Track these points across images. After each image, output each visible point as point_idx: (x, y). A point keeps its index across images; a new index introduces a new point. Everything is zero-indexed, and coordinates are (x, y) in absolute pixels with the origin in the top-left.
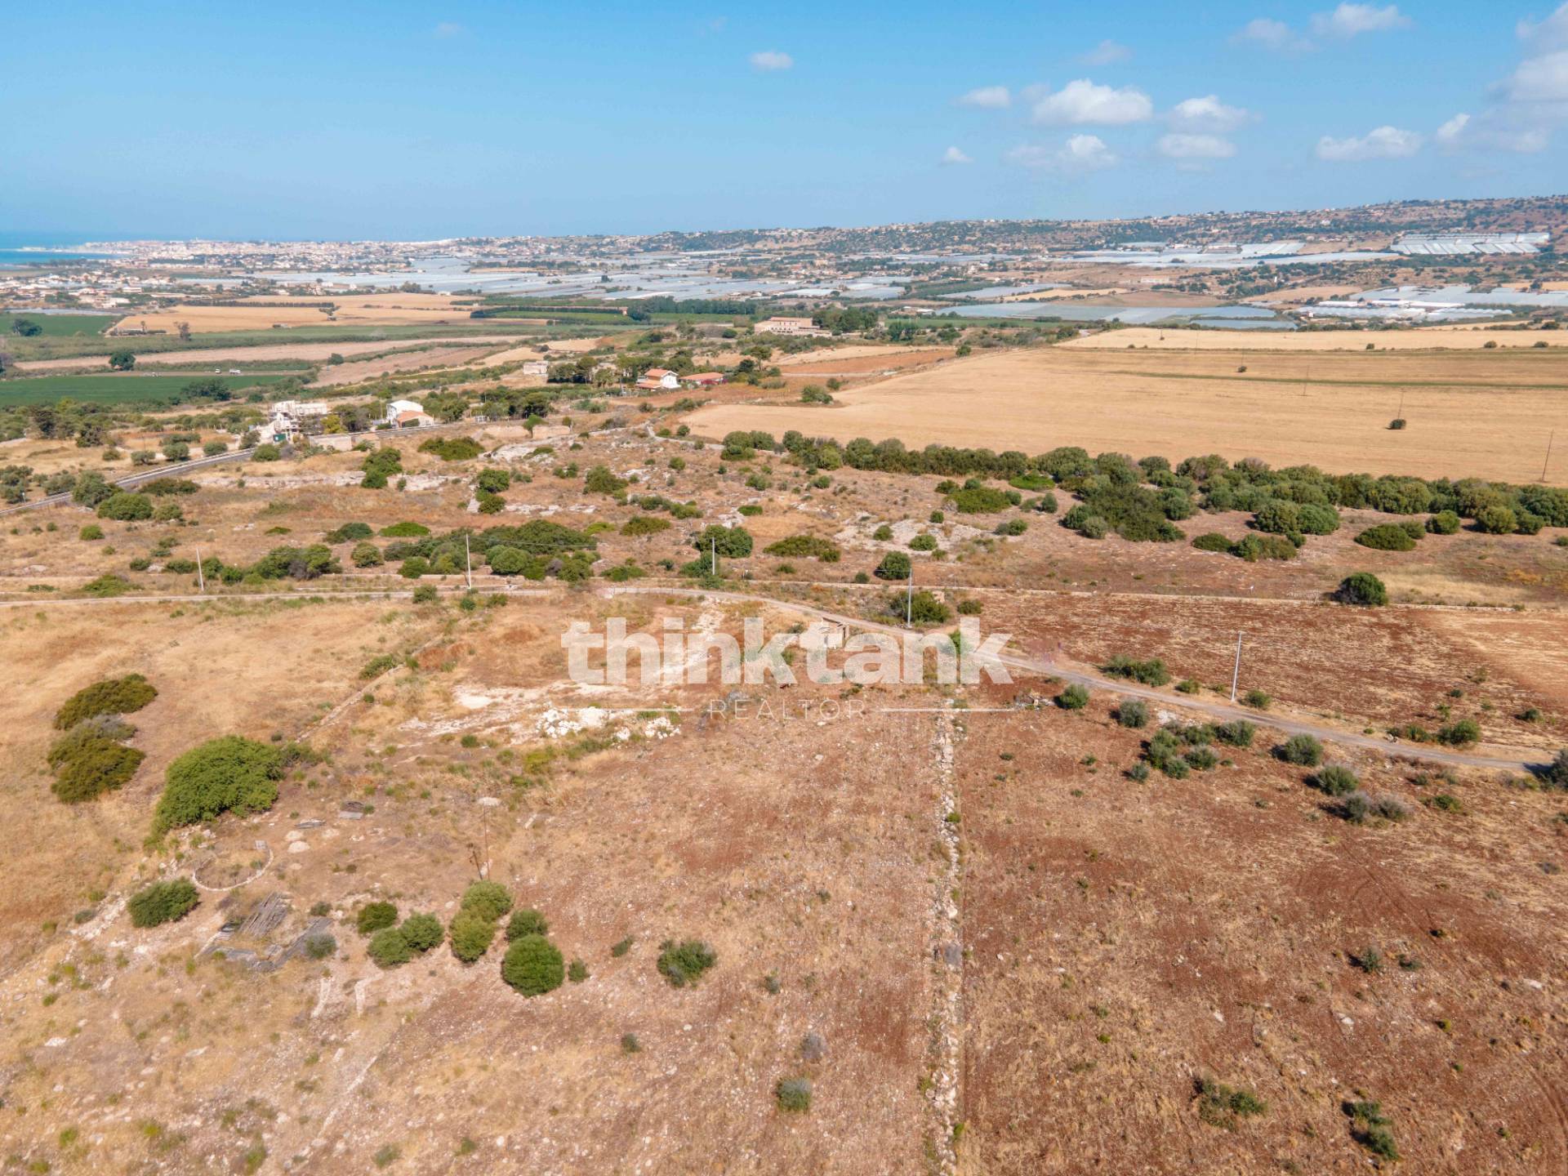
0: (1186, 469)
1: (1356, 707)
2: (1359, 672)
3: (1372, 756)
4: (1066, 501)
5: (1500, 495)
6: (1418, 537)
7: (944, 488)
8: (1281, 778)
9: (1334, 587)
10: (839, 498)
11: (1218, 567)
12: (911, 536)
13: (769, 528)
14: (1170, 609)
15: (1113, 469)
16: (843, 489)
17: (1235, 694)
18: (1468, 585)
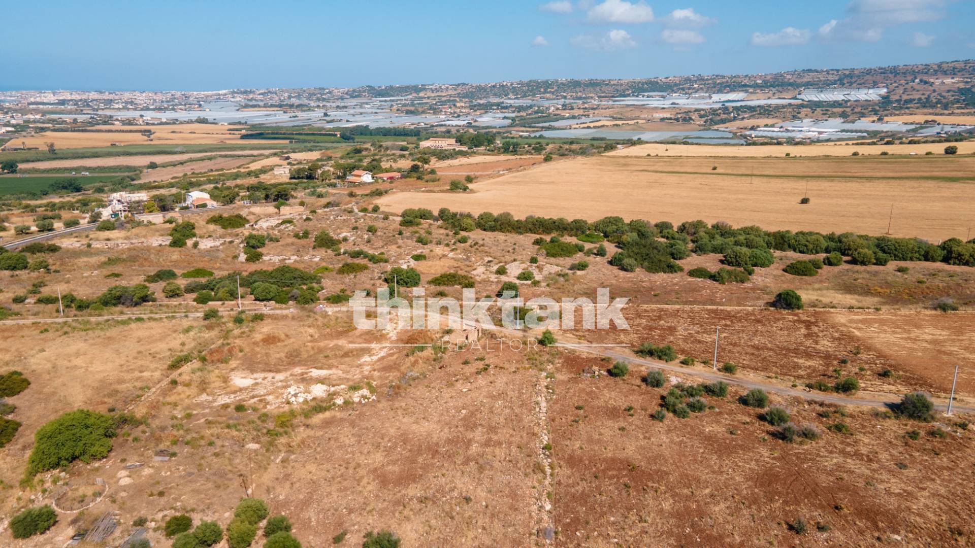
0: (683, 229)
1: (788, 370)
2: (788, 350)
3: (797, 401)
4: (611, 249)
5: (865, 243)
6: (819, 268)
7: (537, 242)
8: (744, 416)
9: (772, 298)
10: (473, 249)
11: (704, 288)
12: (518, 272)
13: (431, 268)
14: (676, 314)
15: (638, 228)
16: (476, 244)
17: (716, 366)
18: (848, 296)
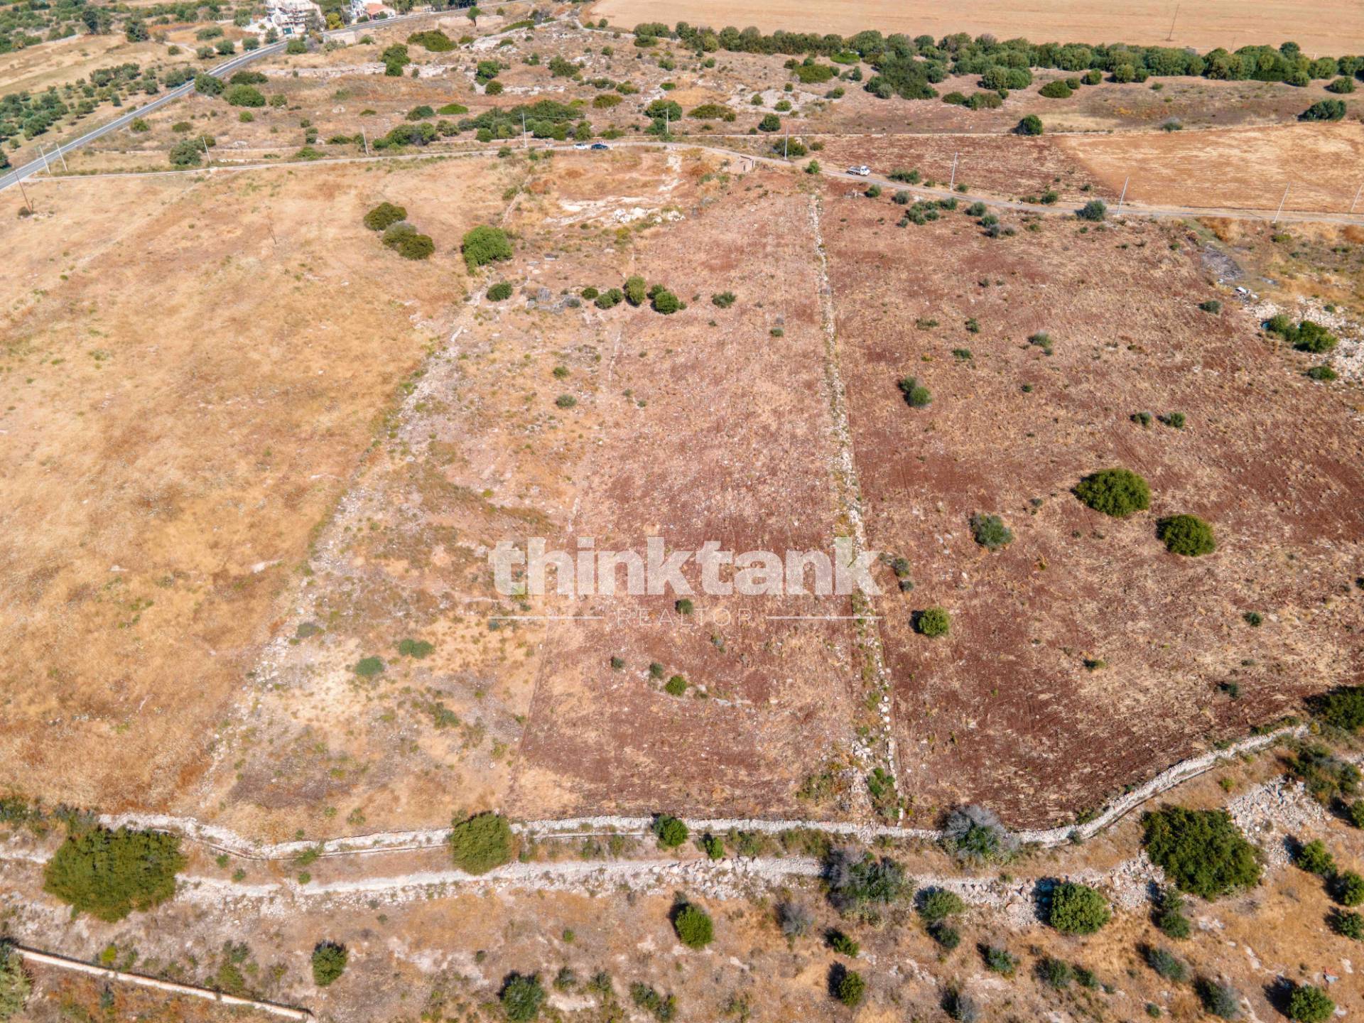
0: (944, 45)
1: (1009, 189)
2: (1016, 172)
3: (1009, 210)
4: (868, 72)
5: (1131, 55)
6: (1076, 88)
7: (790, 65)
8: (967, 222)
9: (1015, 124)
10: (723, 75)
11: (955, 115)
12: (775, 102)
13: (688, 99)
14: (925, 143)
15: (896, 45)
16: (724, 68)
17: (952, 186)
18: (1091, 119)
